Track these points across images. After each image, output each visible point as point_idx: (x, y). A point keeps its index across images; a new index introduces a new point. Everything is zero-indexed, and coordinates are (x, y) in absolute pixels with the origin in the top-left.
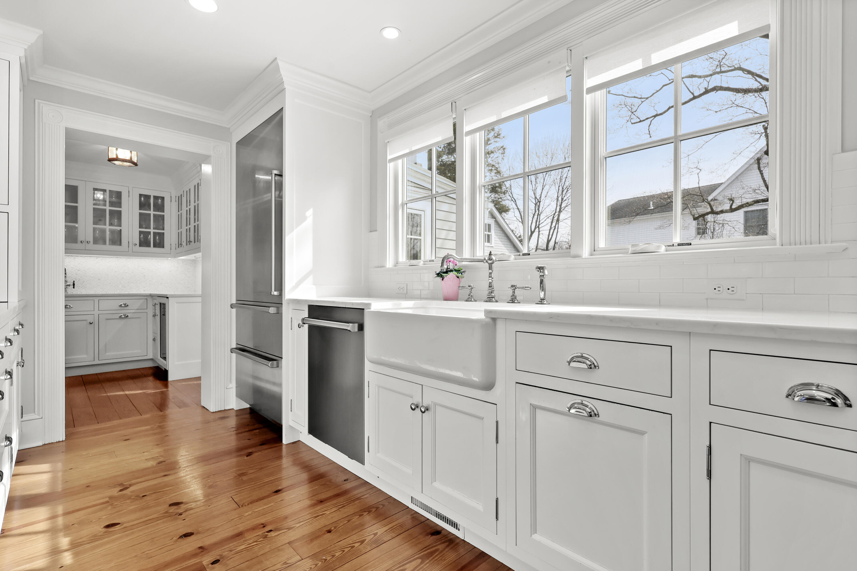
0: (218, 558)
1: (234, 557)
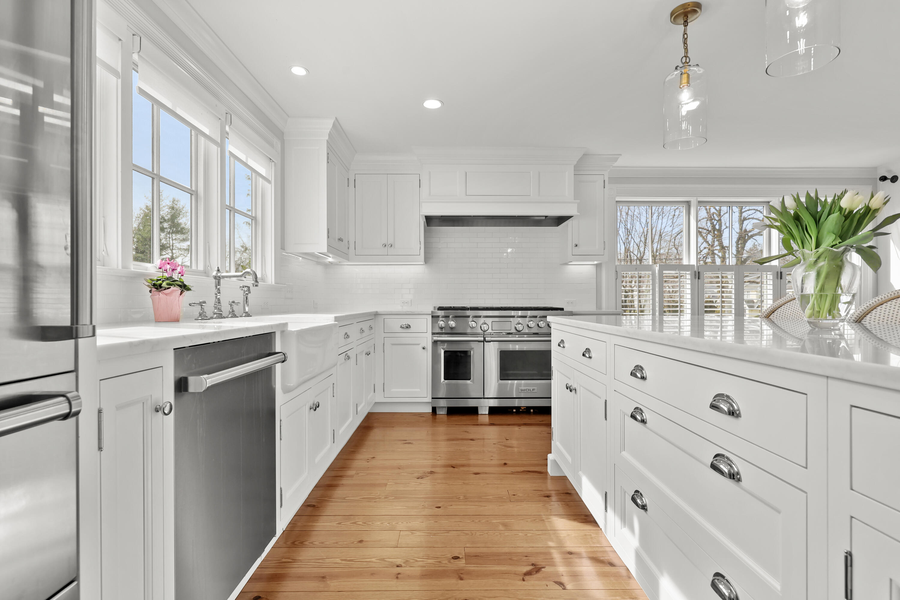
0: (452, 561)
1: (441, 555)
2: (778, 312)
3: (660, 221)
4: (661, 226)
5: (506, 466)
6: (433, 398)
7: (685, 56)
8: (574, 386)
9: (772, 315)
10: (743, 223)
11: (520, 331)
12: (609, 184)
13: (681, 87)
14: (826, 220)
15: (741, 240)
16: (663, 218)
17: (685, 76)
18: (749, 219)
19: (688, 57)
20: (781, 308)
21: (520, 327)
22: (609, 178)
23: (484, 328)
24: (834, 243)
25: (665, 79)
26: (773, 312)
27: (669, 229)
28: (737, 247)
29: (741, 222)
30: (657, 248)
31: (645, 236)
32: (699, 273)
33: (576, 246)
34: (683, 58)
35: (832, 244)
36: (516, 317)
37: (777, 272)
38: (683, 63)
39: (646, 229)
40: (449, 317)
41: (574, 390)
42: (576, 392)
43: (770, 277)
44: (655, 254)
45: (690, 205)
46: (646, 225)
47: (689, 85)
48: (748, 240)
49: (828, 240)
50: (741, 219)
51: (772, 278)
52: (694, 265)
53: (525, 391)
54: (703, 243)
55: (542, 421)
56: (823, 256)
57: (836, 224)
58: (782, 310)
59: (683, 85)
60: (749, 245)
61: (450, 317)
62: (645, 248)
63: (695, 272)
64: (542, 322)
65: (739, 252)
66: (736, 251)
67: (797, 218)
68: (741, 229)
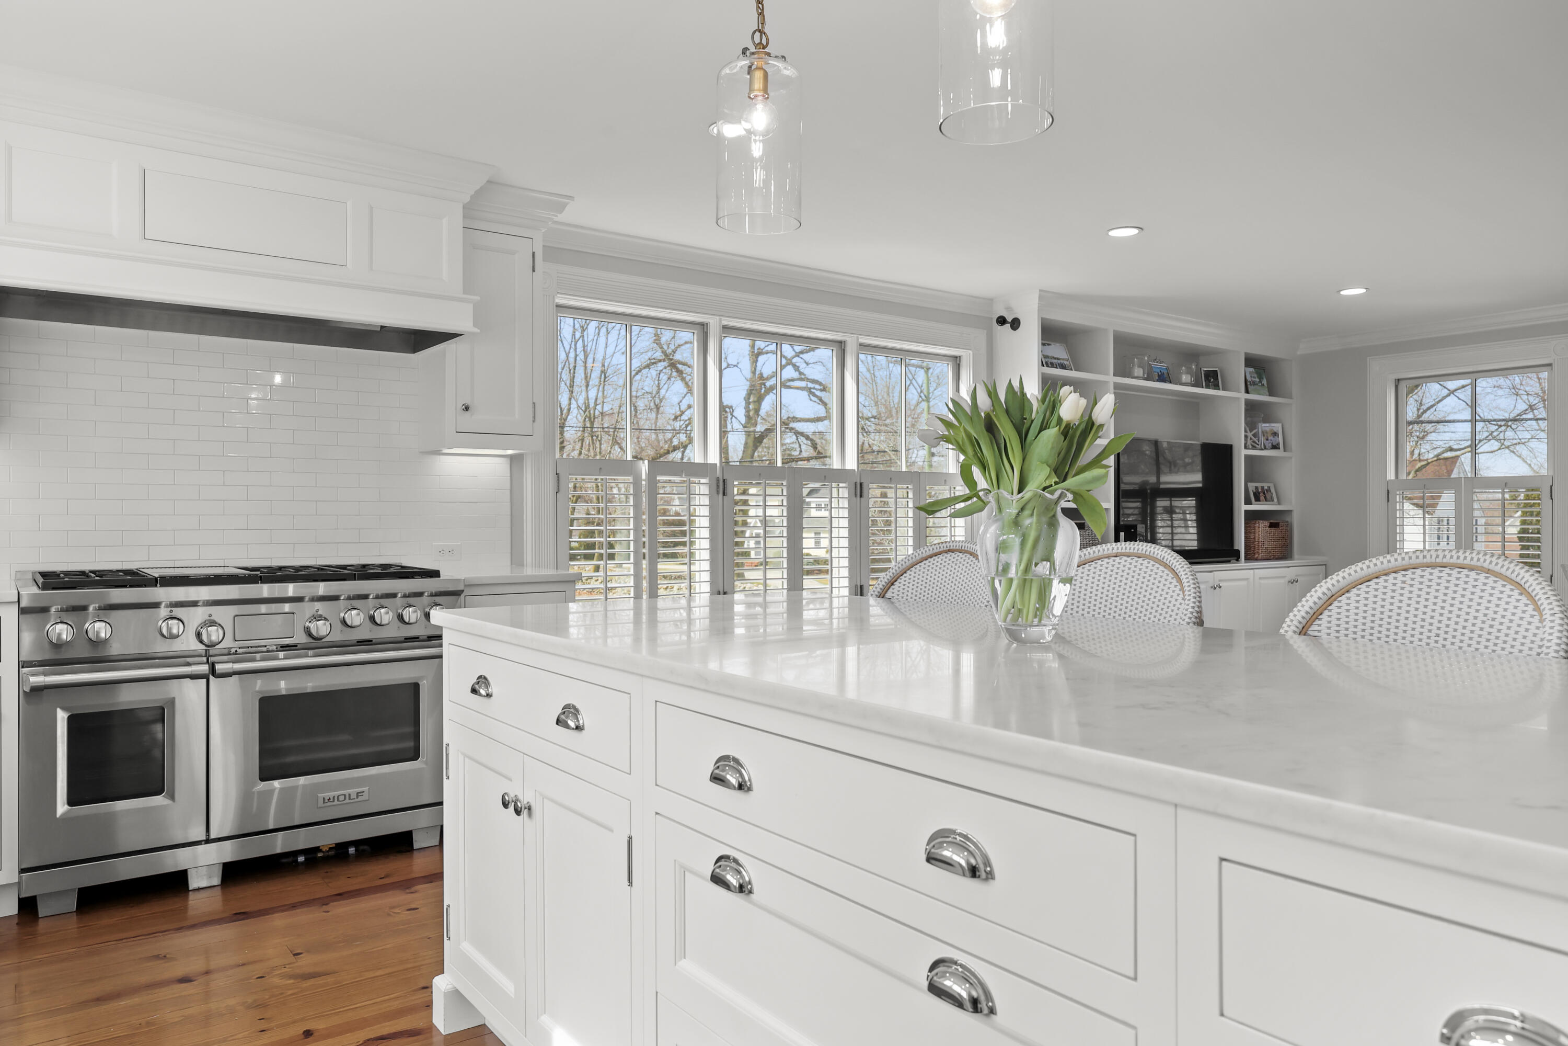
2: (900, 583)
3: (602, 340)
4: (603, 350)
5: (310, 1039)
6: (23, 871)
7: (760, 31)
8: (526, 798)
9: (891, 590)
10: (757, 361)
11: (321, 639)
12: (544, 261)
13: (751, 96)
14: (1036, 438)
15: (754, 394)
16: (608, 333)
17: (758, 75)
18: (767, 353)
19: (764, 33)
20: (905, 575)
21: (321, 628)
22: (544, 246)
23: (209, 635)
24: (1048, 484)
25: (722, 69)
26: (893, 584)
27: (620, 359)
28: (748, 410)
29: (754, 357)
30: (596, 399)
31: (570, 371)
32: (724, 481)
33: (467, 408)
34: (754, 32)
35: (1044, 485)
36: (307, 599)
37: (856, 483)
38: (756, 45)
39: (572, 355)
40: (84, 608)
41: (525, 808)
42: (530, 815)
43: (844, 493)
44: (592, 412)
45: (707, 333)
46: (573, 346)
47: (766, 96)
48: (766, 396)
49: (1040, 476)
50: (753, 352)
51: (846, 495)
52: (716, 464)
53: (336, 802)
54: (686, 395)
55: (387, 876)
56: (1030, 506)
57: (1052, 448)
58: (907, 579)
59: (756, 93)
60: (767, 404)
61: (91, 608)
62: (570, 399)
63: (718, 479)
64: (383, 611)
65: (751, 420)
66: (746, 416)
67: (990, 427)
68: (754, 373)
